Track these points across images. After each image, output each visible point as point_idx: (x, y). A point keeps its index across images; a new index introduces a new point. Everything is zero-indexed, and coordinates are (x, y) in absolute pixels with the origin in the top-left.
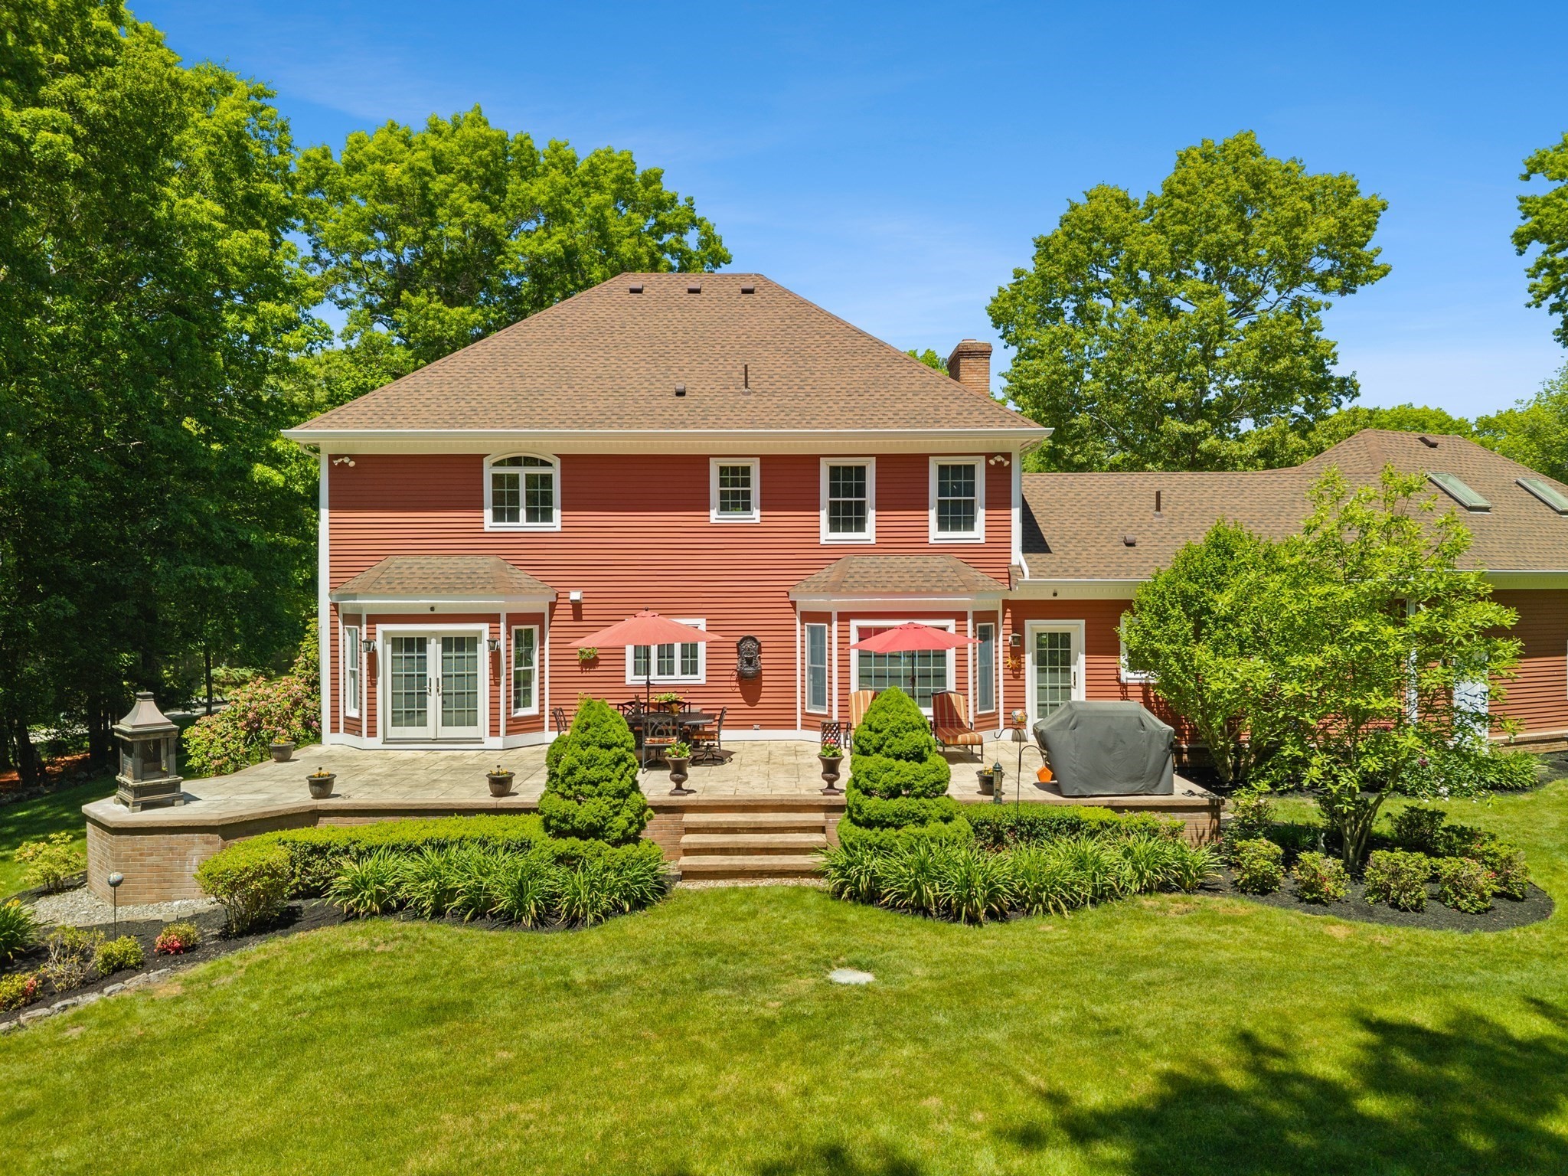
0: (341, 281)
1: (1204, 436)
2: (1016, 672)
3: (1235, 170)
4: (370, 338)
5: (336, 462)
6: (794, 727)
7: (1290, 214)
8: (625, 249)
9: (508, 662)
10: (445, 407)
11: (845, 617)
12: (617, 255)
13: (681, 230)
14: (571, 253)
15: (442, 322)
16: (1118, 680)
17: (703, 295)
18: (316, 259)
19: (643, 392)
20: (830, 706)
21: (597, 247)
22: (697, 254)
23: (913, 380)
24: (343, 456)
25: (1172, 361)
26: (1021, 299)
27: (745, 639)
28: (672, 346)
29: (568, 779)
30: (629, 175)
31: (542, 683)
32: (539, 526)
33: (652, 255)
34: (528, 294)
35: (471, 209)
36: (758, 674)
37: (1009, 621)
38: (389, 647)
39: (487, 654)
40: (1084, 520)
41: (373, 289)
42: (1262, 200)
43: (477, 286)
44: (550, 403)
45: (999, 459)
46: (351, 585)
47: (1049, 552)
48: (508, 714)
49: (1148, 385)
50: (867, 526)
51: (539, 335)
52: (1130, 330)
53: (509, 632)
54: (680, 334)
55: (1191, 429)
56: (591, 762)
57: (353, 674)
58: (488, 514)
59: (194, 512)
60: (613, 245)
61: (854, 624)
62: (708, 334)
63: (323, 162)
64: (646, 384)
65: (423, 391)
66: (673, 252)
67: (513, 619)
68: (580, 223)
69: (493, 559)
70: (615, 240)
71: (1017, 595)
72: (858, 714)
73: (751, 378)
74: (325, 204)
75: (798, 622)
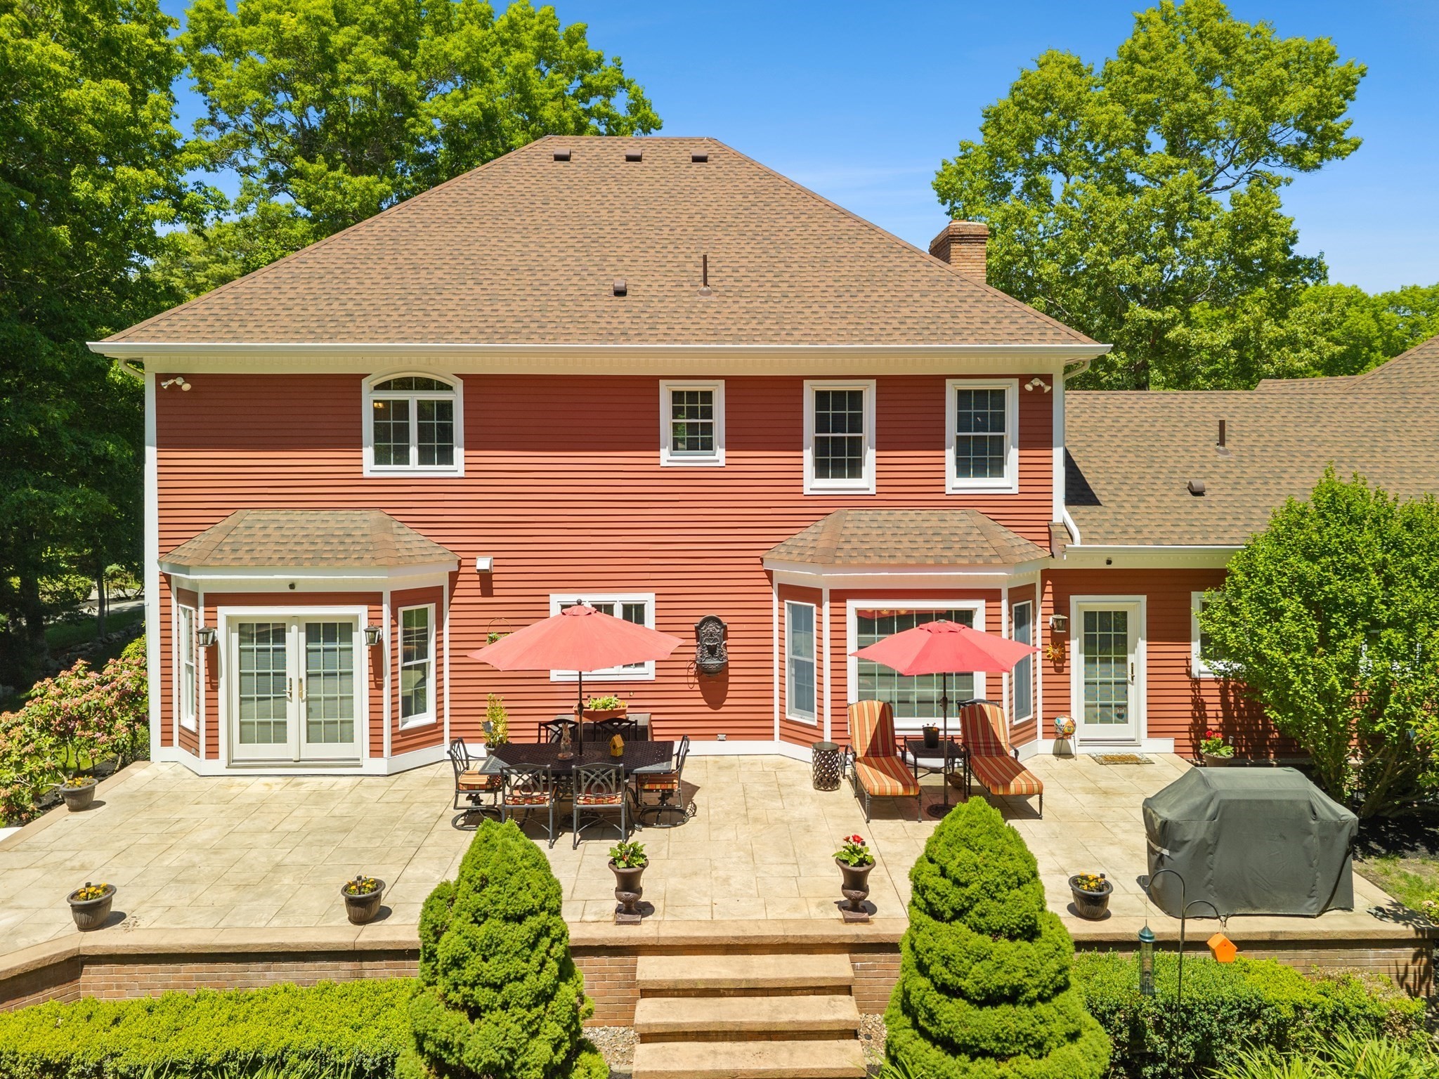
0: (241, 146)
1: (1173, 323)
2: (1059, 664)
3: (1201, 36)
4: (266, 209)
5: (165, 385)
6: (770, 736)
7: (1265, 83)
8: (548, 113)
9: (394, 657)
10: (312, 310)
11: (839, 596)
12: (541, 120)
13: (608, 93)
14: (490, 117)
15: (345, 194)
16: (1189, 673)
17: (645, 163)
18: (213, 121)
19: (571, 290)
20: (821, 714)
21: (519, 111)
22: (626, 119)
23: (918, 276)
24: (175, 376)
25: (1136, 241)
26: (968, 174)
27: (708, 620)
28: (608, 229)
29: (454, 973)
30: (551, 30)
31: (439, 680)
32: (436, 470)
33: (577, 120)
34: (445, 162)
35: (378, 63)
36: (724, 668)
37: (1050, 597)
38: (235, 637)
39: (366, 649)
40: (1131, 457)
41: (277, 156)
42: (1229, 68)
43: (388, 153)
44: (451, 305)
45: (1037, 382)
46: (187, 551)
47: (1098, 503)
48: (394, 726)
49: (1111, 268)
50: (864, 469)
51: (440, 213)
52: (1091, 209)
53: (394, 616)
54: (618, 212)
55: (1157, 315)
56: (489, 950)
57: (190, 668)
58: (368, 453)
59: (36, 423)
60: (536, 108)
61: (853, 606)
62: (653, 213)
63: (217, 14)
64: (575, 280)
65: (285, 288)
66: (600, 116)
67: (400, 598)
68: (500, 84)
69: (375, 515)
70: (539, 102)
71: (1063, 562)
72: (863, 736)
73: (711, 271)
74: (219, 60)
75: (775, 598)
